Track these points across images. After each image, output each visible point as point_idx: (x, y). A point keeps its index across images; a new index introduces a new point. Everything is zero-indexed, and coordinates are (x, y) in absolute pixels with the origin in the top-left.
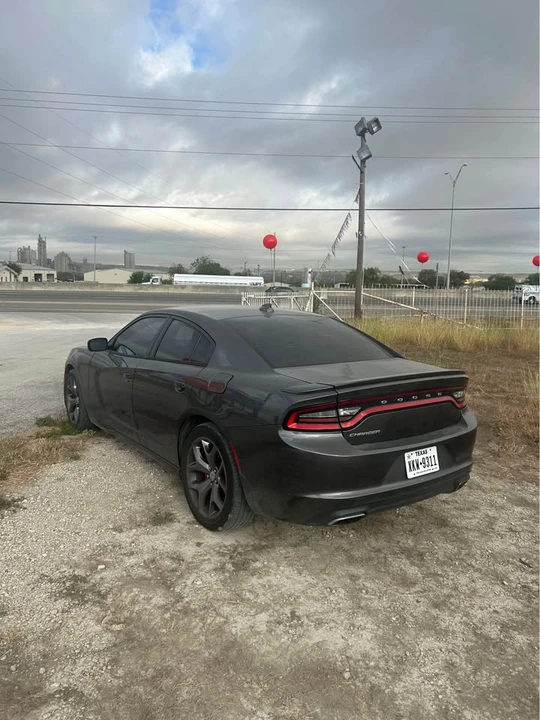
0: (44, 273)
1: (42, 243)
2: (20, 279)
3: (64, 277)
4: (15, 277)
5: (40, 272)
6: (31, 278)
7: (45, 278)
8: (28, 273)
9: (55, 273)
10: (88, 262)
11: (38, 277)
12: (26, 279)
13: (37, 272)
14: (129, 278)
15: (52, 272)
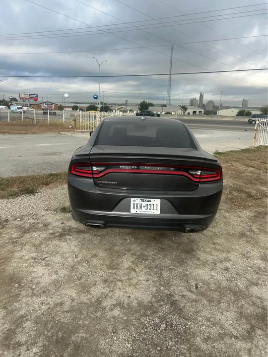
0: (198, 111)
1: (202, 96)
2: (186, 113)
3: (207, 113)
4: (184, 112)
5: (195, 110)
6: (191, 113)
7: (197, 113)
8: (190, 111)
9: (203, 111)
10: (223, 105)
11: (195, 112)
12: (189, 113)
13: (194, 110)
14: (237, 113)
15: (201, 110)
